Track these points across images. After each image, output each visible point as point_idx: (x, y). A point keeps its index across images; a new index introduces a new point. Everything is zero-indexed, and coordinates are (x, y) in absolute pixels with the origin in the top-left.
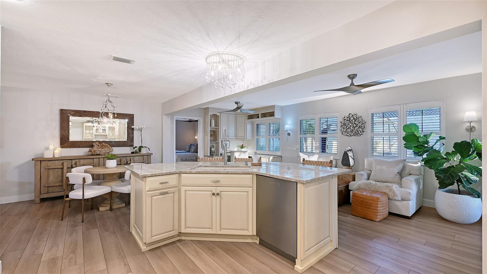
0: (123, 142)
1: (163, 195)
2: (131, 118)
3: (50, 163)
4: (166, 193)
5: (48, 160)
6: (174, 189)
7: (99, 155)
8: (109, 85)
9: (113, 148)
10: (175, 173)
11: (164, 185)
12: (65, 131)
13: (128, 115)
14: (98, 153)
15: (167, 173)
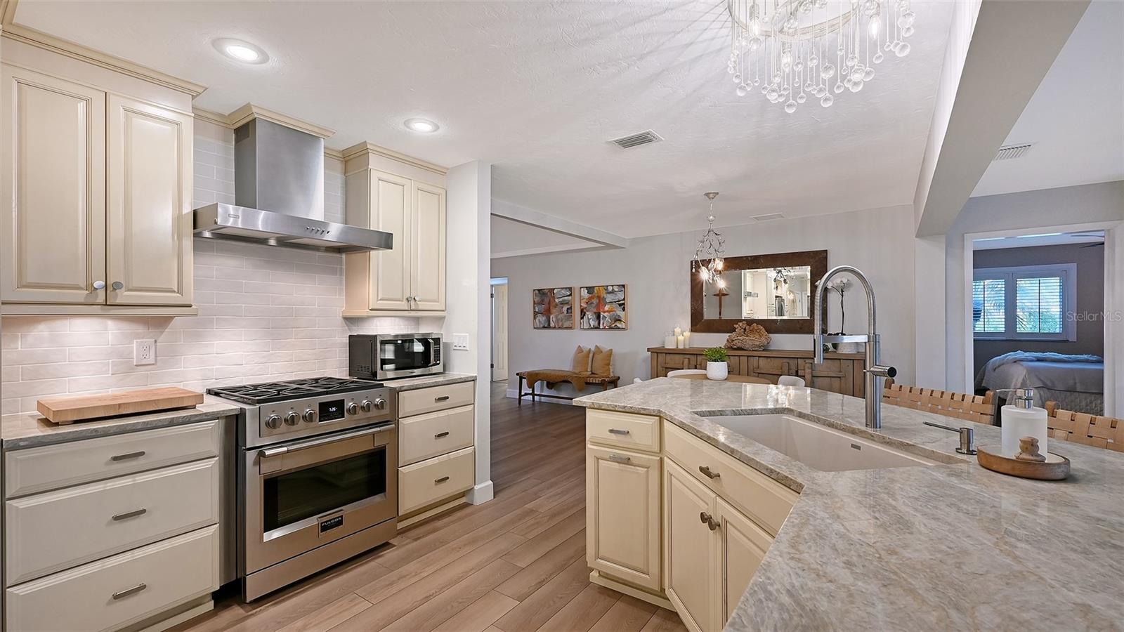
0: (801, 322)
1: (621, 465)
2: (818, 262)
3: (669, 357)
4: (627, 461)
5: (666, 353)
6: (647, 457)
7: (740, 349)
8: (711, 196)
9: (771, 335)
10: (644, 412)
11: (620, 437)
12: (697, 301)
13: (812, 254)
14: (739, 345)
15: (625, 407)
